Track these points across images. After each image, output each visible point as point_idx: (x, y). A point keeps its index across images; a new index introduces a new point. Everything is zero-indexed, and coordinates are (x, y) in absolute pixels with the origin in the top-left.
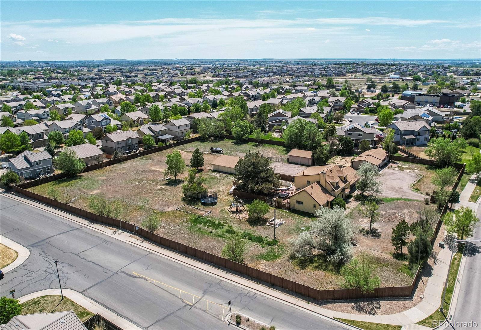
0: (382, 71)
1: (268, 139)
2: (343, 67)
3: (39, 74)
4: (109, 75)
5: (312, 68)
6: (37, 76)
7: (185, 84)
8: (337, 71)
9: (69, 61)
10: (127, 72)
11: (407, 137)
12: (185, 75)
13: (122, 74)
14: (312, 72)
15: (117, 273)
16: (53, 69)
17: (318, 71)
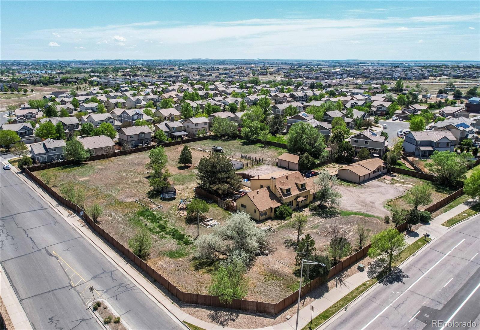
0: (474, 74)
1: (276, 142)
2: (427, 70)
3: (127, 72)
4: (187, 73)
5: (392, 70)
6: (125, 73)
7: (244, 84)
8: (418, 74)
9: (160, 60)
10: (204, 71)
11: (422, 148)
12: (257, 75)
13: (198, 73)
14: (389, 75)
15: (40, 250)
16: (140, 68)
17: (397, 74)
